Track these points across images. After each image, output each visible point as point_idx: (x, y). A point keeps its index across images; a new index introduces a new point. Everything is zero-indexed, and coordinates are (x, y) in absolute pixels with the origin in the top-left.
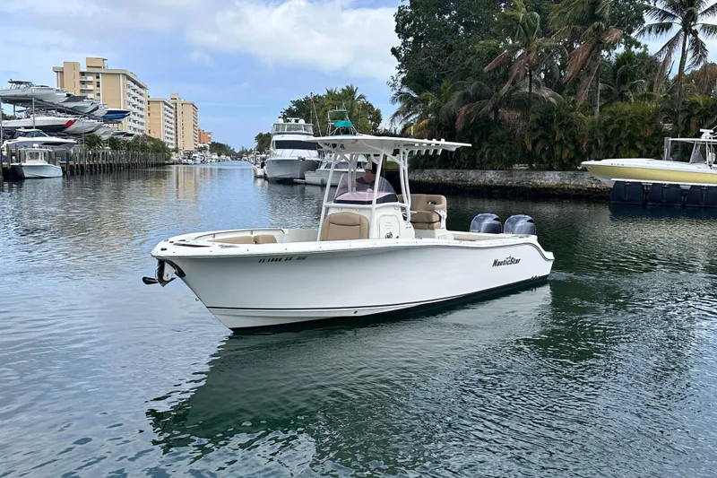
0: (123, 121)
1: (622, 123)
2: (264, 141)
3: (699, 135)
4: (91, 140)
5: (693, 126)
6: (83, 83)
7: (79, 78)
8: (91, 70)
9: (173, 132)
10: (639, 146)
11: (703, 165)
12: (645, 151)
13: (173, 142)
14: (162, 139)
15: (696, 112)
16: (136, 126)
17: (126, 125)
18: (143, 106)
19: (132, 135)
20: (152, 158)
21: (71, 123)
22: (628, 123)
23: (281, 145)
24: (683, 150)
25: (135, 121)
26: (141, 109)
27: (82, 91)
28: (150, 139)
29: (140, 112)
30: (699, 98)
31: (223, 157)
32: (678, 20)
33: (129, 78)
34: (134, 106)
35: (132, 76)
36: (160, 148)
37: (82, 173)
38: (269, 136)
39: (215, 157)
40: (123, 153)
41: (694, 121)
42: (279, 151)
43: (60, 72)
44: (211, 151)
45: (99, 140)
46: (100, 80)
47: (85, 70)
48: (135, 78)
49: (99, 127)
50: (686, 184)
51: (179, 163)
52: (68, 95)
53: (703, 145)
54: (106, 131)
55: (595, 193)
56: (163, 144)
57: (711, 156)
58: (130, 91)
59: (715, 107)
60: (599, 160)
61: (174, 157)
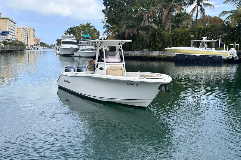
0: (8, 35)
1: (178, 35)
2: (59, 42)
3: (202, 39)
5: (200, 36)
9: (26, 39)
10: (183, 43)
11: (203, 48)
12: (185, 44)
13: (26, 42)
14: (22, 41)
15: (201, 31)
16: (13, 37)
17: (9, 36)
18: (15, 30)
19: (11, 40)
20: (19, 48)
22: (180, 35)
23: (65, 43)
24: (197, 44)
25: (12, 35)
28: (18, 41)
29: (14, 32)
30: (202, 27)
31: (45, 47)
32: (196, 1)
33: (10, 20)
34: (12, 30)
35: (11, 19)
36: (21, 44)
38: (60, 40)
39: (42, 47)
40: (8, 46)
41: (200, 34)
42: (64, 45)
44: (40, 45)
48: (12, 20)
50: (198, 55)
51: (29, 49)
53: (204, 42)
54: (2, 39)
55: (170, 58)
56: (23, 43)
57: (206, 46)
58: (10, 24)
59: (207, 30)
60: (171, 47)
61: (27, 47)
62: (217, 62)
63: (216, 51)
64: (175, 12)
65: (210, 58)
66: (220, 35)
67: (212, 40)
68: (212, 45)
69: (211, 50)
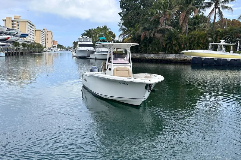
0: (27, 37)
1: (195, 38)
2: (75, 44)
3: (220, 42)
4: (16, 44)
5: (218, 39)
6: (13, 24)
7: (11, 23)
8: (15, 20)
9: (44, 41)
10: (201, 46)
11: (221, 52)
12: (203, 47)
13: (44, 44)
14: (40, 43)
15: (219, 34)
16: (31, 39)
17: (28, 39)
19: (30, 42)
20: (37, 50)
21: (8, 38)
22: (197, 38)
23: (81, 45)
24: (215, 47)
25: (31, 37)
26: (33, 33)
27: (13, 27)
28: (36, 43)
29: (33, 34)
30: (219, 29)
31: (62, 49)
32: (214, 4)
33: (29, 23)
34: (31, 32)
35: (30, 22)
37: (13, 55)
38: (77, 42)
39: (59, 49)
40: (27, 48)
41: (218, 37)
42: (80, 48)
43: (5, 21)
44: (58, 48)
45: (18, 44)
46: (19, 23)
47: (13, 20)
49: (19, 39)
50: (216, 58)
52: (8, 28)
53: (221, 45)
54: (21, 41)
55: (186, 61)
56: (41, 45)
57: (224, 49)
58: (29, 27)
59: (225, 32)
60: (187, 50)
61: (45, 50)
62: (236, 66)
63: (234, 54)
64: (193, 14)
65: (229, 62)
66: (238, 38)
67: (230, 43)
68: (230, 48)
69: (229, 54)
